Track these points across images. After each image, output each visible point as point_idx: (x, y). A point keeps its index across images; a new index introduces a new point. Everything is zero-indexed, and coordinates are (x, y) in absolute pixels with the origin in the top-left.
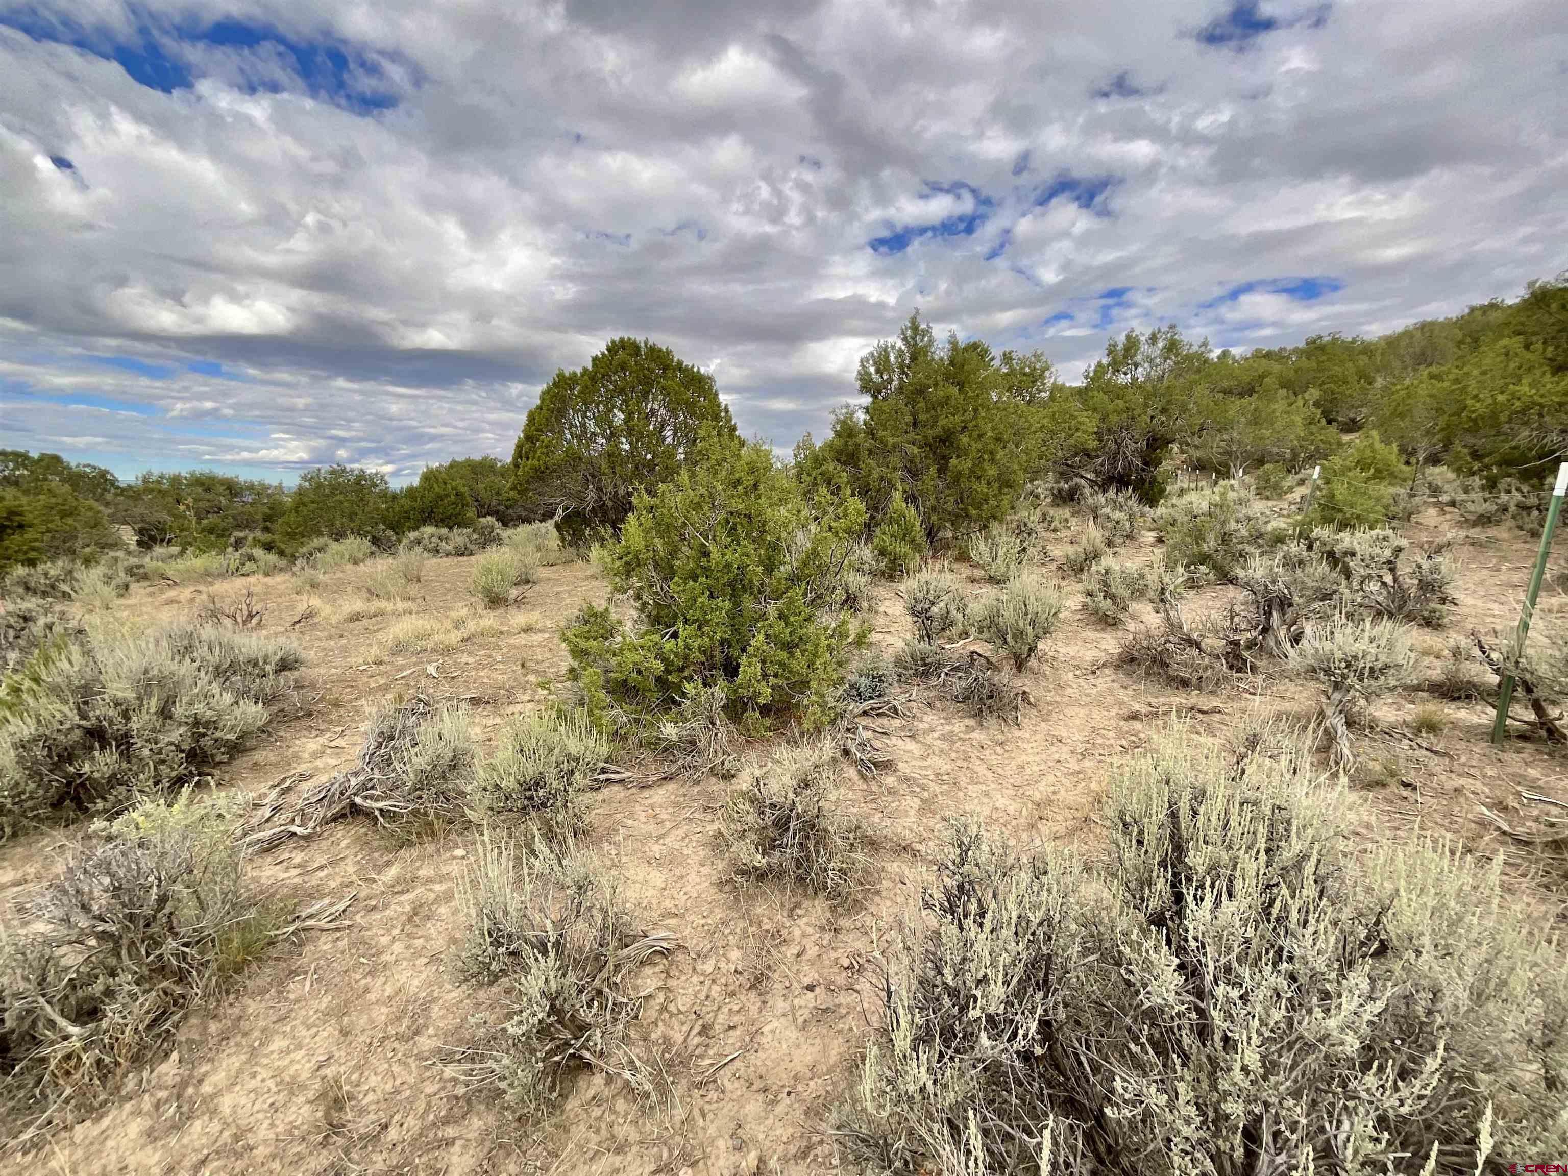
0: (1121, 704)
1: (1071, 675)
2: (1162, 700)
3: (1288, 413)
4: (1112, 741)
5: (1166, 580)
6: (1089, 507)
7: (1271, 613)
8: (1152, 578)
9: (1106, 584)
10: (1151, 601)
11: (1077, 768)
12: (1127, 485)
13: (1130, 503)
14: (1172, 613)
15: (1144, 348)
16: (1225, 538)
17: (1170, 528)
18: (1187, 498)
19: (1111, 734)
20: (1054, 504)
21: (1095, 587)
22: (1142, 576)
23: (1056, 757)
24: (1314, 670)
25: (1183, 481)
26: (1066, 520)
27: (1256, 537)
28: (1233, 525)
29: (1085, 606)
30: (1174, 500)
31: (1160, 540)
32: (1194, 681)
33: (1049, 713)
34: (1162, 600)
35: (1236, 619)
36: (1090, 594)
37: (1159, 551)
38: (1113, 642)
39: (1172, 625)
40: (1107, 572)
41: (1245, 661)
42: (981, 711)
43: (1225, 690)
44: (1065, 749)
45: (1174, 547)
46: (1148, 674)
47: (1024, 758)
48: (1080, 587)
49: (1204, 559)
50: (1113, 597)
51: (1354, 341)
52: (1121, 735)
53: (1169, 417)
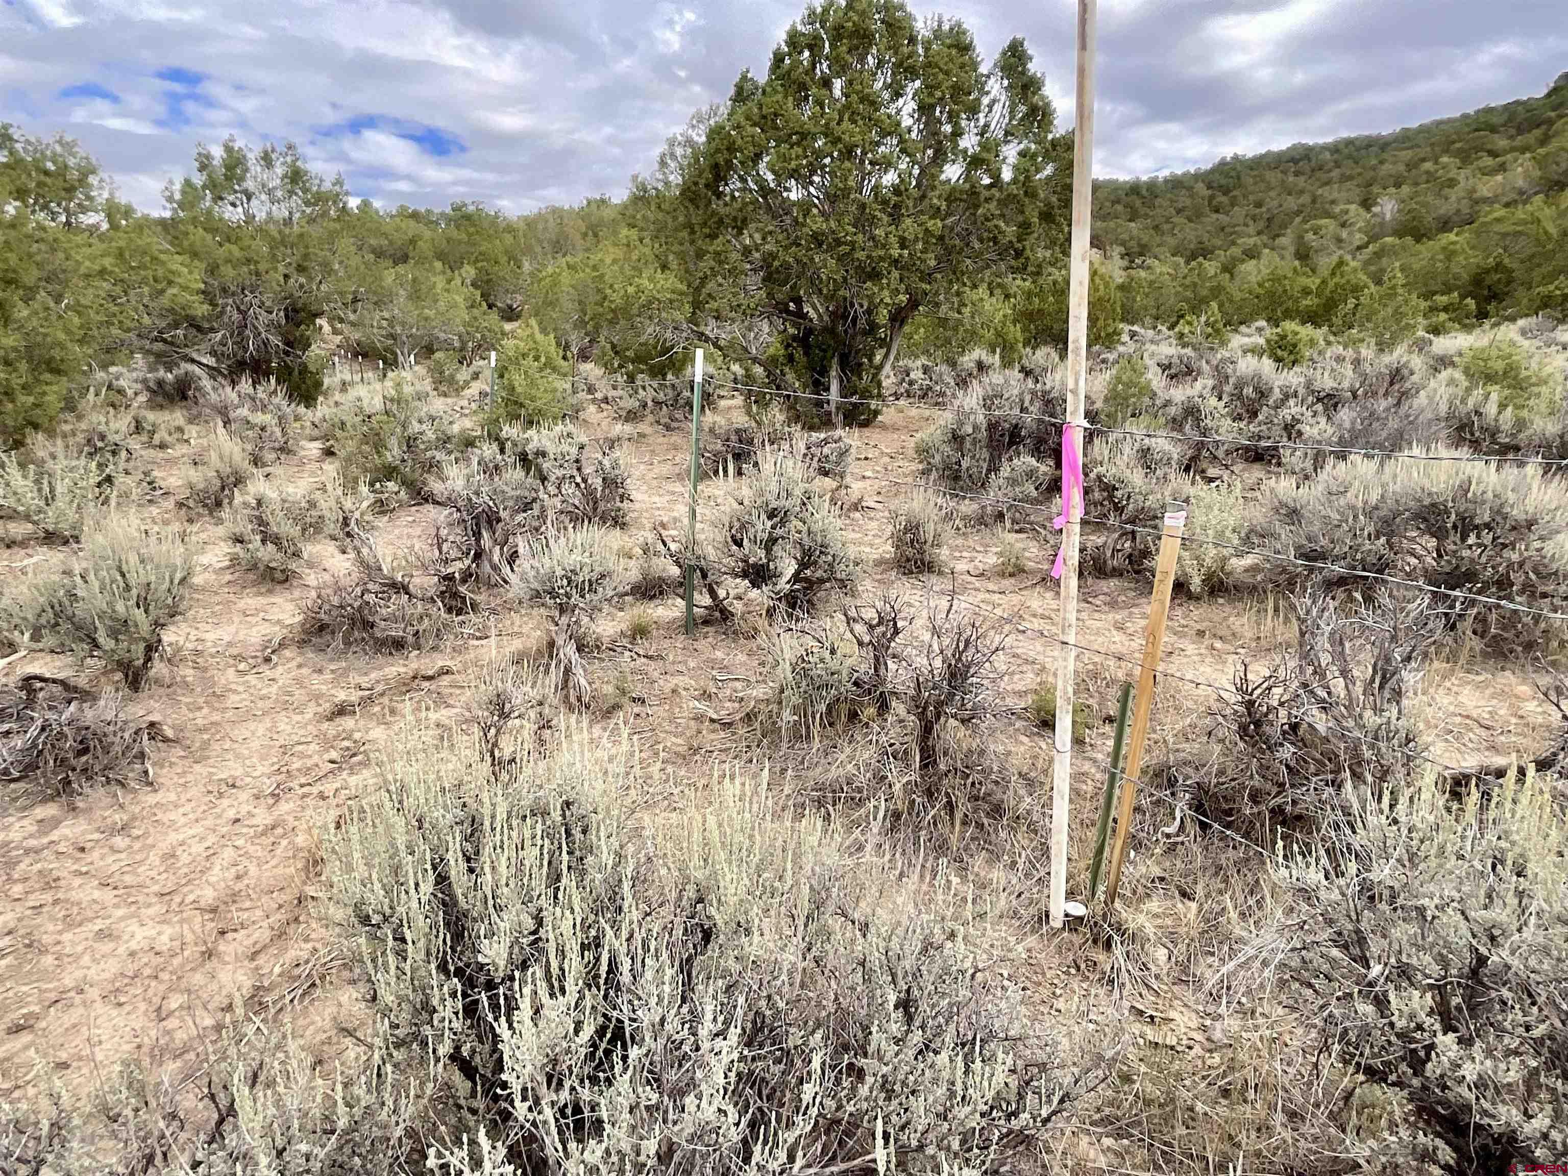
0: (317, 697)
1: (231, 672)
2: (374, 675)
3: (448, 291)
4: (316, 758)
5: (348, 504)
6: (214, 408)
7: (480, 533)
8: (326, 506)
9: (261, 522)
10: (334, 538)
11: (269, 821)
12: (267, 374)
13: (276, 400)
14: (365, 551)
15: (255, 168)
16: (410, 443)
17: (339, 433)
18: (353, 393)
19: (313, 747)
20: (153, 405)
21: (247, 529)
22: (312, 504)
23: (231, 814)
24: (538, 595)
25: (342, 372)
26: (180, 429)
27: (444, 441)
28: (415, 427)
29: (235, 560)
30: (337, 397)
31: (329, 453)
32: (410, 639)
33: (206, 745)
34: (348, 535)
35: (445, 547)
36: (239, 540)
37: (331, 468)
38: (290, 607)
39: (368, 567)
40: (259, 503)
41: (464, 599)
42: (67, 782)
43: (449, 641)
44: (244, 796)
45: (348, 460)
46: (347, 643)
47: (173, 837)
48: (221, 531)
49: (390, 472)
50: (276, 540)
51: (497, 216)
52: (327, 743)
53: (310, 279)
